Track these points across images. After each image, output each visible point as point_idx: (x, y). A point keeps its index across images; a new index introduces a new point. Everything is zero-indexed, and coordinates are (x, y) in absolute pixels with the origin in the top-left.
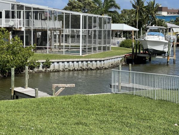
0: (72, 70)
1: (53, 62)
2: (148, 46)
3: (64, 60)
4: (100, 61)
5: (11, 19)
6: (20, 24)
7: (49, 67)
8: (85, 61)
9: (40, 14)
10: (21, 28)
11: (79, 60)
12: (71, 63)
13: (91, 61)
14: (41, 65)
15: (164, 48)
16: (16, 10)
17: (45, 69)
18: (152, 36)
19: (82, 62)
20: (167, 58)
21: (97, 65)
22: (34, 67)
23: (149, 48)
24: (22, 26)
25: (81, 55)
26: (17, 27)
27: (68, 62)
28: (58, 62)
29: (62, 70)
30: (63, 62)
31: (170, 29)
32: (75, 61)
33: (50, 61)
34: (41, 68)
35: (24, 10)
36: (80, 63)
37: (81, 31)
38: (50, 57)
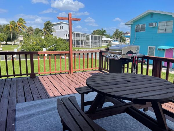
1: (80, 50)
8: (91, 50)
9: (79, 35)
25: (90, 48)
27: (85, 50)
28: (82, 50)
31: (127, 40)
35: (73, 34)
37: (90, 41)
38: (80, 48)
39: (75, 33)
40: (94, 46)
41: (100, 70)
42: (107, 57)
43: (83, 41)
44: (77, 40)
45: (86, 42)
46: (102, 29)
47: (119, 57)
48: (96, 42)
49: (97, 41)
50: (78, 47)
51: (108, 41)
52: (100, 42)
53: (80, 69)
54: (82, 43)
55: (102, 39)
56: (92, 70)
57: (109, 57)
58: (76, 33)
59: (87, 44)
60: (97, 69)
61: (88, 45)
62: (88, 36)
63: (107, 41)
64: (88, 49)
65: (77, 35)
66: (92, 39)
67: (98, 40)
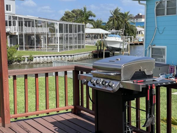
0: (49, 63)
1: (35, 57)
2: (108, 44)
3: (43, 56)
4: (71, 56)
5: (8, 26)
6: (15, 30)
7: (32, 61)
8: (59, 56)
9: (32, 23)
10: (16, 33)
11: (55, 55)
12: (49, 57)
13: (64, 56)
14: (26, 59)
15: (120, 46)
16: (12, 20)
17: (29, 62)
18: (112, 37)
19: (57, 56)
20: (122, 53)
21: (68, 59)
22: (21, 61)
23: (108, 46)
24: (16, 32)
25: (58, 51)
26: (13, 32)
27: (47, 57)
28: (39, 57)
29: (42, 62)
30: (43, 57)
31: (140, 32)
32: (52, 56)
33: (33, 56)
34: (26, 61)
35: (18, 20)
36: (56, 57)
37: (58, 35)
38: (35, 53)
39: (22, 18)
40: (67, 47)
41: (76, 111)
42: (89, 84)
43: (42, 37)
44: (26, 35)
45: (49, 39)
46: (85, 9)
47: (115, 86)
48: (71, 38)
49: (74, 35)
50: (30, 50)
51: (98, 34)
52: (80, 38)
53: (29, 113)
54: (39, 41)
55: (83, 31)
56: (57, 112)
57: (94, 85)
58: (25, 19)
59: (51, 42)
60: (70, 110)
61: (53, 44)
62: (53, 24)
63: (96, 36)
64: (52, 53)
65: (26, 22)
66: (61, 30)
67: (76, 32)
